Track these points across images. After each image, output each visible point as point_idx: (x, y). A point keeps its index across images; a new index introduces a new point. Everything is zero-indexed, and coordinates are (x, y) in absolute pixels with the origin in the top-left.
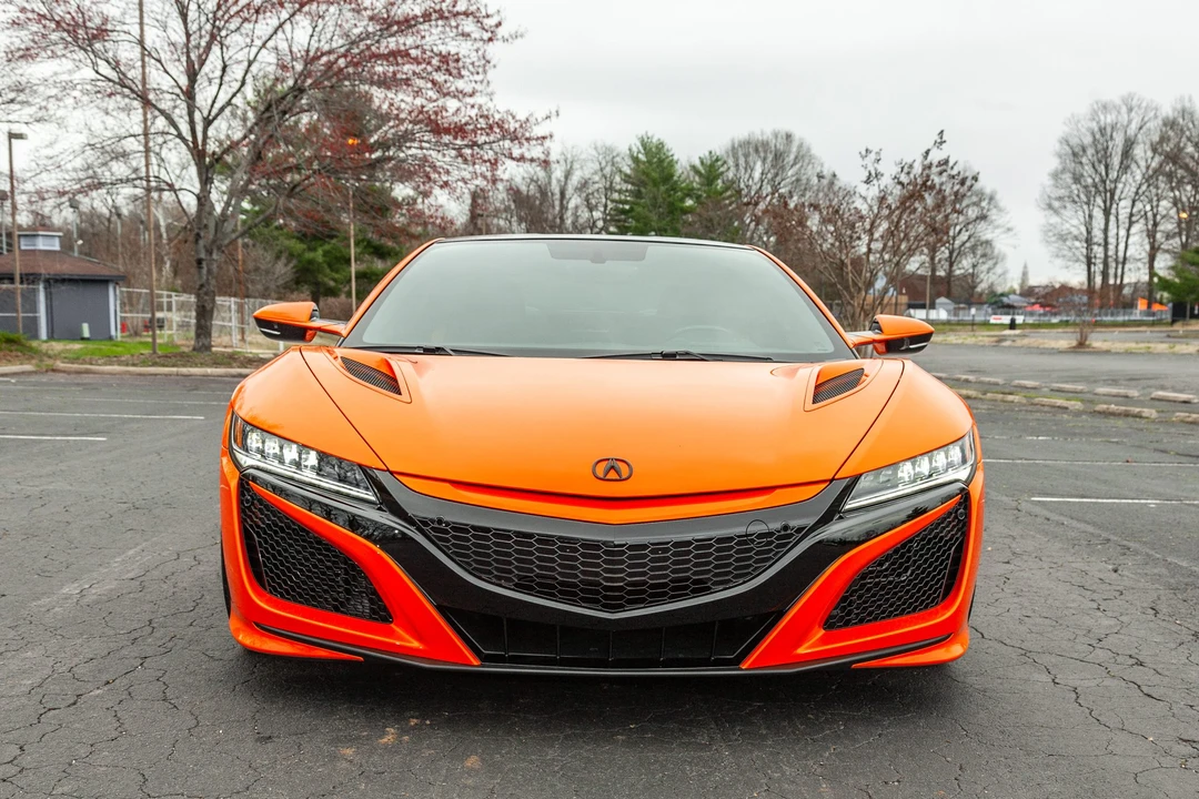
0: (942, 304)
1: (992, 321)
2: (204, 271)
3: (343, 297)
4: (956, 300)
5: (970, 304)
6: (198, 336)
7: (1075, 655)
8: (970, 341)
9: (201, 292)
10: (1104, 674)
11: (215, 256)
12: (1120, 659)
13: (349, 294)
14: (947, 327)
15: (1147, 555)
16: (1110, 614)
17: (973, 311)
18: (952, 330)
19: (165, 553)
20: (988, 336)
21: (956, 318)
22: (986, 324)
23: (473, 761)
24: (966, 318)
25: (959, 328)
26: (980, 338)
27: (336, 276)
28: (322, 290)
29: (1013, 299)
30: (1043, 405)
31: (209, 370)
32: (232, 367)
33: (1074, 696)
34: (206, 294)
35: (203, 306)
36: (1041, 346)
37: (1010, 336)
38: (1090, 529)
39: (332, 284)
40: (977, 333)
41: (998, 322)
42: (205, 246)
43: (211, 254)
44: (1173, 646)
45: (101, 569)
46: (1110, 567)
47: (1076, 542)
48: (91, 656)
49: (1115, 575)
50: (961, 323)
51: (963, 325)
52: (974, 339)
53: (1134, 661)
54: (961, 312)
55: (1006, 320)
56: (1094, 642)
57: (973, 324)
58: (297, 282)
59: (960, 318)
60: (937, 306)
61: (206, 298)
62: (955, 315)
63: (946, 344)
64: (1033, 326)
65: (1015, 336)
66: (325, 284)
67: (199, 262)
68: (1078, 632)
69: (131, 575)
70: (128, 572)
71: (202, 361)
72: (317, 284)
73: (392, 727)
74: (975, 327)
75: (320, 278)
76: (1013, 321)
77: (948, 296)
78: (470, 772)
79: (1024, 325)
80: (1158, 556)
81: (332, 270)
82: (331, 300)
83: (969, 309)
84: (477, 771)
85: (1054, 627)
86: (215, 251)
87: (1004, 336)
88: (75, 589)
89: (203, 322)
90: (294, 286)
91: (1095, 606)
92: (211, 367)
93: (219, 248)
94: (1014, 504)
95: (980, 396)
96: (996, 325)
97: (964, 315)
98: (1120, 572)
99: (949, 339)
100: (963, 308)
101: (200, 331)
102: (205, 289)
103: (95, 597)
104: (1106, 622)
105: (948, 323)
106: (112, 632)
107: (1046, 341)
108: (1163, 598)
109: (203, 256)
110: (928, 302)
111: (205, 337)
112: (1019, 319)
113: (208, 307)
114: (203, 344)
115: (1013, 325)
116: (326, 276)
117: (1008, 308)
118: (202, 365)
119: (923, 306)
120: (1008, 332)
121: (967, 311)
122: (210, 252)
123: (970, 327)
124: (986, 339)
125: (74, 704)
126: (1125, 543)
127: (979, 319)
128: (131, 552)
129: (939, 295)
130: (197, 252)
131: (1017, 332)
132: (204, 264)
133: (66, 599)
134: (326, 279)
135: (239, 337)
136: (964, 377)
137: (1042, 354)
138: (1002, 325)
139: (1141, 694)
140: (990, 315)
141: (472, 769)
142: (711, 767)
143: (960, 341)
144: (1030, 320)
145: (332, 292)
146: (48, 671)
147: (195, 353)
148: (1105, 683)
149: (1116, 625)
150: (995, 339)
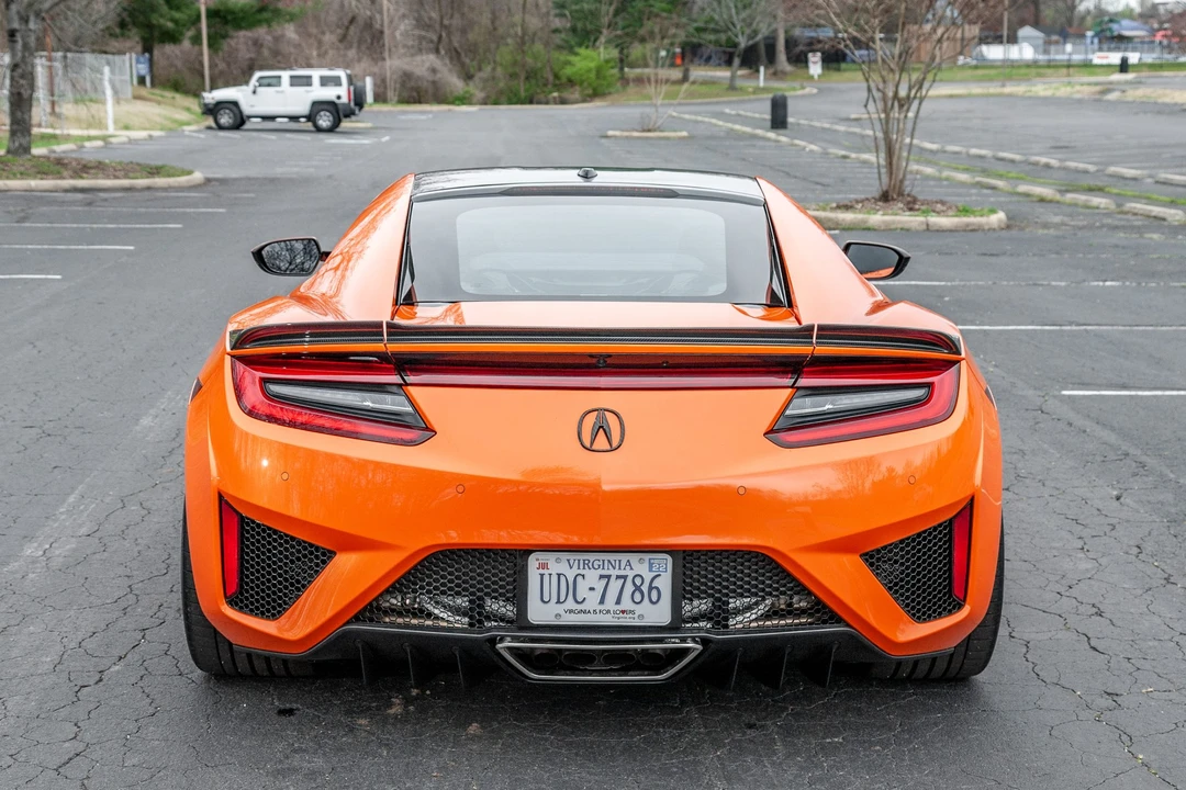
0: (1027, 39)
1: (1096, 61)
2: (19, 46)
3: (186, 44)
4: (1047, 31)
5: (1065, 36)
6: (13, 133)
7: (1041, 606)
8: (1064, 91)
9: (15, 74)
10: (1061, 626)
11: (32, 25)
12: (1082, 609)
13: (197, 40)
14: (1033, 71)
15: (1161, 475)
16: (1091, 555)
17: (1069, 47)
18: (1040, 75)
19: (107, 500)
20: (1089, 84)
21: (1046, 57)
22: (1087, 65)
23: (474, 728)
24: (1059, 57)
25: (1049, 71)
26: (1078, 88)
27: (177, 15)
28: (156, 34)
29: (1127, 28)
30: (1135, 214)
31: (33, 183)
32: (63, 178)
33: (1024, 650)
34: (22, 76)
35: (19, 94)
36: (1160, 101)
37: (1119, 83)
38: (1112, 438)
39: (170, 25)
40: (1073, 79)
41: (1105, 62)
42: (18, 13)
43: (27, 21)
44: (1139, 592)
45: (50, 523)
46: (1115, 493)
47: (1090, 458)
48: (92, 630)
49: (1116, 504)
50: (1051, 65)
51: (1056, 67)
52: (1069, 89)
53: (1095, 610)
54: (1053, 48)
55: (1115, 58)
56: (1062, 591)
57: (1069, 65)
58: (122, 25)
59: (1052, 57)
60: (1020, 40)
61: (22, 82)
62: (1046, 52)
63: (1030, 98)
64: (1152, 67)
65: (1127, 82)
66: (160, 27)
67: (12, 34)
68: (1052, 578)
69: (84, 530)
70: (80, 526)
71: (22, 169)
72: (149, 27)
73: (397, 697)
74: (1071, 70)
75: (155, 19)
76: (1124, 61)
77: (1036, 24)
78: (473, 738)
79: (1140, 66)
80: (1172, 476)
81: (171, 8)
82: (169, 48)
83: (1065, 43)
84: (480, 737)
85: (1029, 572)
86: (32, 18)
87: (1111, 83)
88: (36, 549)
89: (19, 114)
90: (118, 31)
91: (1080, 544)
92: (35, 178)
93: (38, 14)
94: (1039, 401)
95: (1058, 197)
96: (1102, 66)
97: (1057, 53)
98: (1122, 499)
99: (1034, 89)
100: (1057, 42)
101: (15, 127)
102: (20, 71)
103: (61, 559)
104: (1084, 565)
105: (1034, 64)
106: (99, 602)
107: (1168, 91)
108: (1155, 533)
109: (16, 25)
110: (1005, 33)
111: (24, 136)
112: (1133, 58)
113: (25, 94)
114: (21, 145)
115: (1124, 66)
116: (162, 16)
117: (1121, 41)
118: (23, 175)
119: (998, 40)
120: (1117, 77)
121: (1060, 47)
122: (25, 20)
123: (1064, 71)
124: (1086, 89)
125: (101, 680)
126: (1144, 459)
127: (1077, 58)
128: (71, 499)
129: (1022, 23)
130: (9, 21)
131: (1129, 76)
132: (18, 37)
133: (33, 562)
134: (162, 21)
135: (48, 110)
136: (1044, 160)
137: (1159, 113)
138: (1109, 66)
139: (1088, 647)
140: (1094, 52)
141: (475, 735)
142: (681, 729)
143: (1049, 93)
144: (1149, 58)
145: (172, 37)
146: (59, 648)
147: (10, 156)
148: (1059, 636)
149: (1093, 569)
150: (1098, 88)
